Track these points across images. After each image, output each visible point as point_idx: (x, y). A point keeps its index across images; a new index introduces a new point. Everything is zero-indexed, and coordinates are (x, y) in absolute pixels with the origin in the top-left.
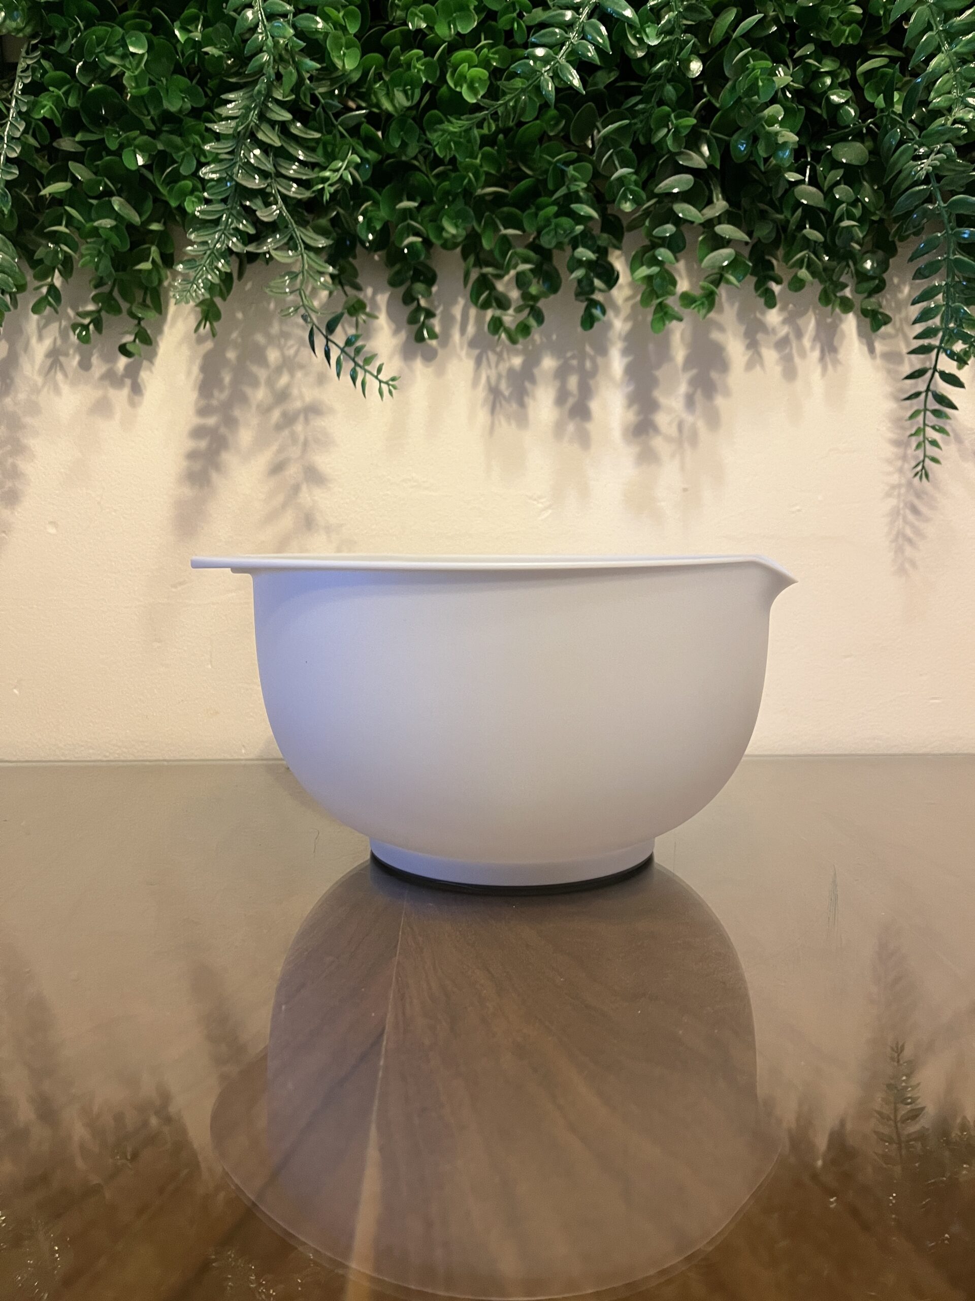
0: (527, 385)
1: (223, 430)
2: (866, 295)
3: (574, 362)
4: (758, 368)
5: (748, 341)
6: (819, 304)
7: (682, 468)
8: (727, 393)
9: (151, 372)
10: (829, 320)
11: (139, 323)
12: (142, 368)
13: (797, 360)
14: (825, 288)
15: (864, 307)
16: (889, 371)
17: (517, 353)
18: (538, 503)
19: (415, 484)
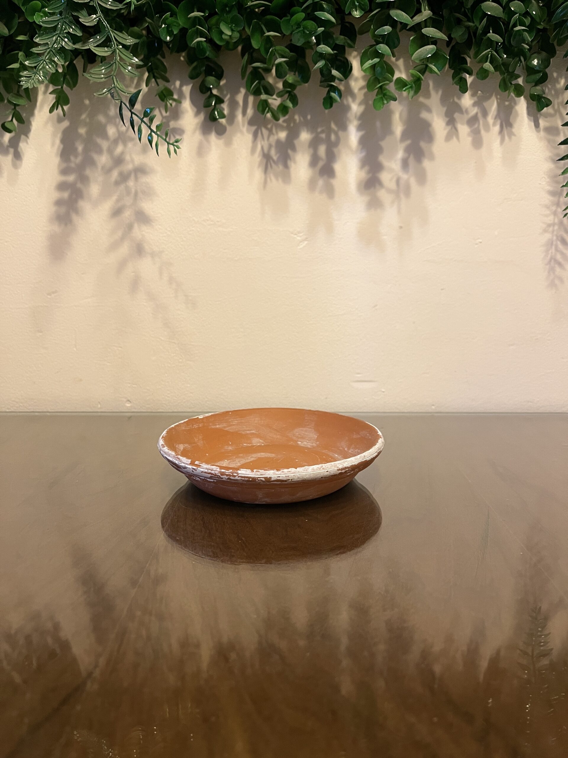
0: (290, 152)
1: (79, 185)
2: (534, 84)
3: (323, 136)
4: (455, 139)
5: (447, 119)
6: (500, 91)
7: (399, 211)
8: (432, 157)
9: (27, 143)
10: (507, 103)
11: (15, 108)
12: (21, 141)
13: (483, 132)
14: (504, 77)
15: (532, 93)
16: (549, 141)
17: (282, 128)
18: (298, 236)
19: (212, 223)
